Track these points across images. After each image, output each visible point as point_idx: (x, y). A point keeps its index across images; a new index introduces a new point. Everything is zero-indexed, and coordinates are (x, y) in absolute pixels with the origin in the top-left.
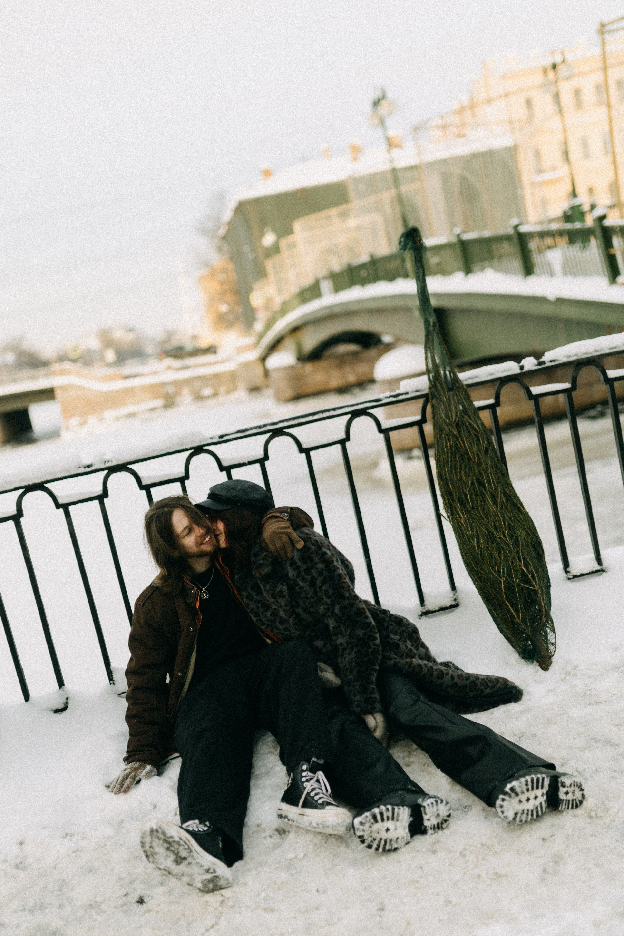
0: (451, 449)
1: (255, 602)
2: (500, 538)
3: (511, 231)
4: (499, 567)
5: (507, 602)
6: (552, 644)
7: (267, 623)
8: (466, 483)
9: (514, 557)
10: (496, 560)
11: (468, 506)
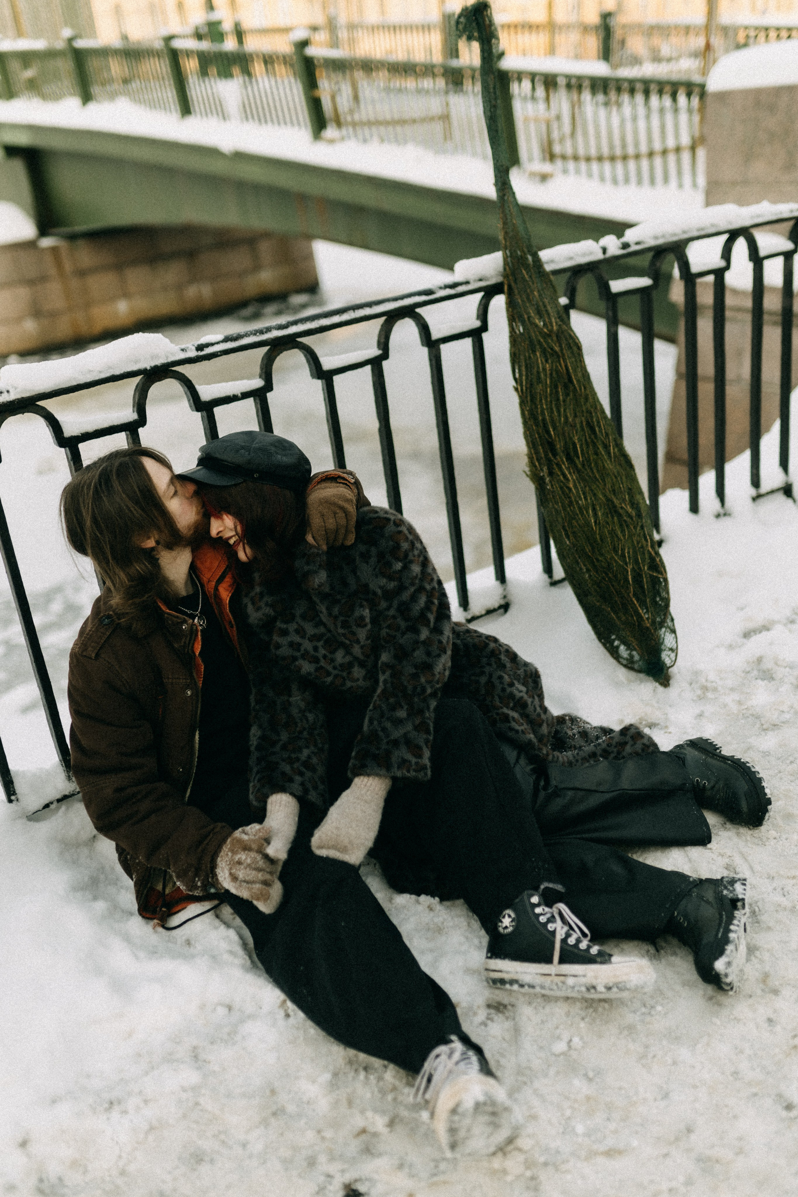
0: (551, 374)
1: (309, 639)
2: (622, 508)
3: (159, 45)
4: (623, 550)
5: (634, 599)
6: (671, 650)
7: (335, 672)
8: (573, 426)
9: (639, 535)
10: (619, 539)
11: (577, 462)
